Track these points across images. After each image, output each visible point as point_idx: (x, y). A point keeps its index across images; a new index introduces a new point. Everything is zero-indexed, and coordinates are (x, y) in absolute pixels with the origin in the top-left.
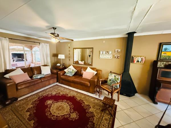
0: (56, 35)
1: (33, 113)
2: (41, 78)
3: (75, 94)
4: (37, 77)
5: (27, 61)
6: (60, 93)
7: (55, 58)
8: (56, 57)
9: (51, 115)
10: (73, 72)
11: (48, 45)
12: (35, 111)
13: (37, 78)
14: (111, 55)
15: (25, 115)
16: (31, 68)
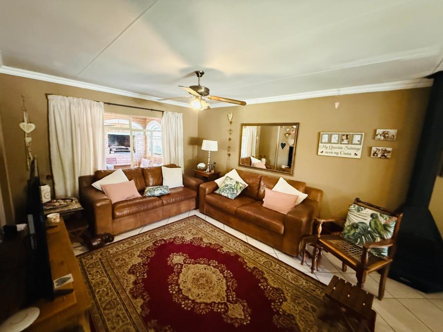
0: (202, 90)
1: (142, 279)
2: (160, 197)
3: (240, 249)
4: (153, 194)
5: (135, 152)
6: (201, 239)
7: (193, 148)
8: (196, 147)
9: (181, 296)
10: (239, 187)
11: (180, 115)
12: (145, 275)
13: (154, 196)
14: (360, 147)
15: (125, 281)
16: (143, 170)
